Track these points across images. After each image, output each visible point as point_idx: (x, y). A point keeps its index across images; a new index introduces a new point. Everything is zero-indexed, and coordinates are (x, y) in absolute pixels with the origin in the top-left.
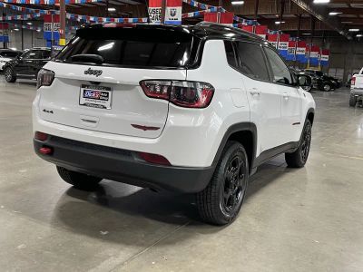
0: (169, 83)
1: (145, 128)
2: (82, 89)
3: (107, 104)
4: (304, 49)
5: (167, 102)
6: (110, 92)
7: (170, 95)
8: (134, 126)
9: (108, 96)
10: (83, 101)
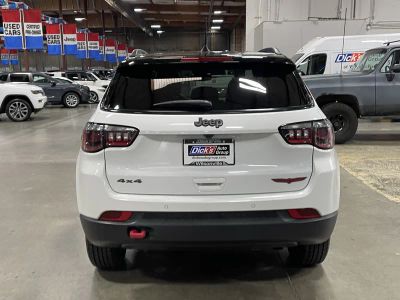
0: (309, 125)
1: (289, 181)
2: (186, 146)
3: (229, 159)
4: (113, 48)
5: (311, 147)
6: (231, 145)
7: (313, 138)
8: (275, 180)
9: (228, 150)
10: (189, 159)
